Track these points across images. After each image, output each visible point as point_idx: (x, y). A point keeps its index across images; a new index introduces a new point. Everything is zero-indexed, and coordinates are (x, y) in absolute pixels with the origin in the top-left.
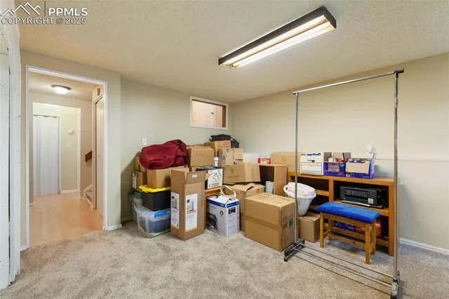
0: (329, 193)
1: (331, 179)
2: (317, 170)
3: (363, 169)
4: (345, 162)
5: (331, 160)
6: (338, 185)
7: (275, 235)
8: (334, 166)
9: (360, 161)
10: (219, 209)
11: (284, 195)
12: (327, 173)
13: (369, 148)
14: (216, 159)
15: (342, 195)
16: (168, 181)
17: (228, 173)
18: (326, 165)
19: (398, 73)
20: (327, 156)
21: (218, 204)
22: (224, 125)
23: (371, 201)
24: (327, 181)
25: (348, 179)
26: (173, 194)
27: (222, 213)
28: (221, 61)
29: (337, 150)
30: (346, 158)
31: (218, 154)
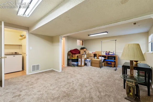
0: (107, 58)
1: (107, 56)
2: (104, 54)
3: (112, 54)
4: (109, 53)
5: (107, 52)
6: (108, 57)
7: (98, 65)
8: (107, 53)
9: (112, 53)
10: (87, 62)
11: (99, 59)
12: (106, 55)
13: (113, 50)
14: (84, 53)
15: (109, 58)
16: (78, 57)
17: (88, 55)
18: (106, 53)
19: (116, 40)
20: (106, 52)
21: (87, 61)
22: (83, 45)
23: (113, 59)
24: (106, 56)
25: (110, 56)
26: (79, 59)
27: (88, 62)
28: (89, 35)
29: (108, 51)
30: (109, 52)
31: (85, 51)
